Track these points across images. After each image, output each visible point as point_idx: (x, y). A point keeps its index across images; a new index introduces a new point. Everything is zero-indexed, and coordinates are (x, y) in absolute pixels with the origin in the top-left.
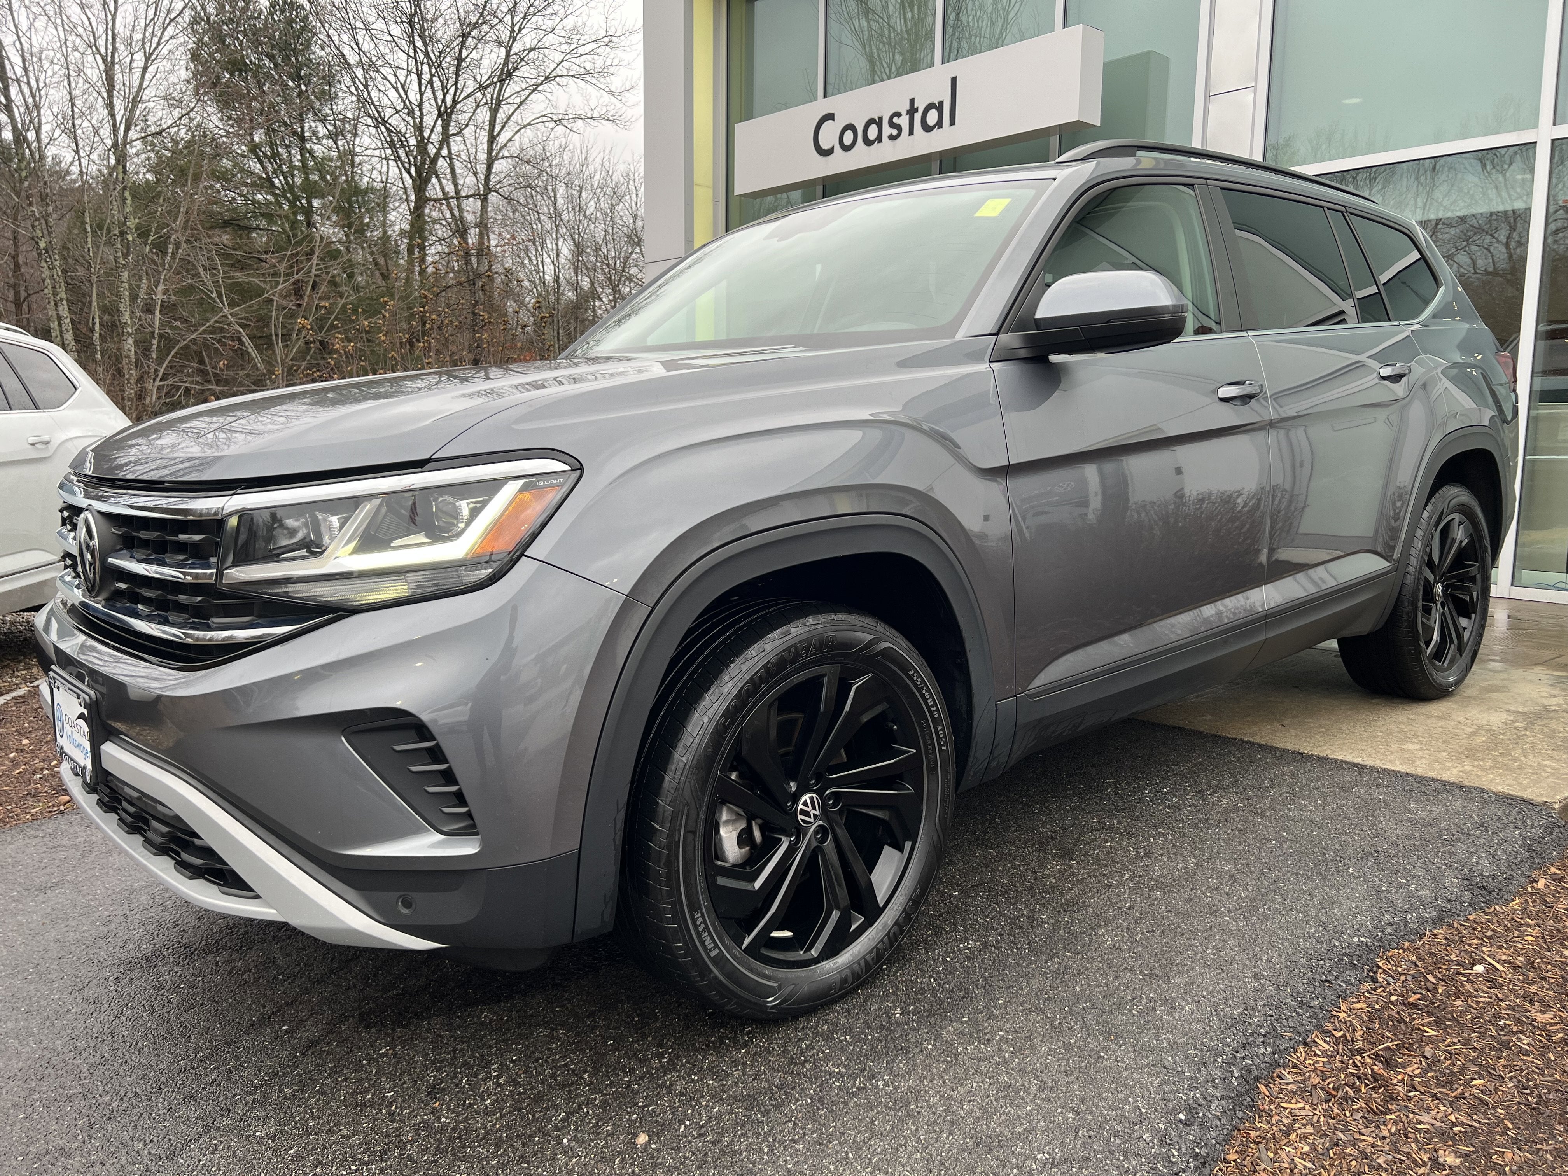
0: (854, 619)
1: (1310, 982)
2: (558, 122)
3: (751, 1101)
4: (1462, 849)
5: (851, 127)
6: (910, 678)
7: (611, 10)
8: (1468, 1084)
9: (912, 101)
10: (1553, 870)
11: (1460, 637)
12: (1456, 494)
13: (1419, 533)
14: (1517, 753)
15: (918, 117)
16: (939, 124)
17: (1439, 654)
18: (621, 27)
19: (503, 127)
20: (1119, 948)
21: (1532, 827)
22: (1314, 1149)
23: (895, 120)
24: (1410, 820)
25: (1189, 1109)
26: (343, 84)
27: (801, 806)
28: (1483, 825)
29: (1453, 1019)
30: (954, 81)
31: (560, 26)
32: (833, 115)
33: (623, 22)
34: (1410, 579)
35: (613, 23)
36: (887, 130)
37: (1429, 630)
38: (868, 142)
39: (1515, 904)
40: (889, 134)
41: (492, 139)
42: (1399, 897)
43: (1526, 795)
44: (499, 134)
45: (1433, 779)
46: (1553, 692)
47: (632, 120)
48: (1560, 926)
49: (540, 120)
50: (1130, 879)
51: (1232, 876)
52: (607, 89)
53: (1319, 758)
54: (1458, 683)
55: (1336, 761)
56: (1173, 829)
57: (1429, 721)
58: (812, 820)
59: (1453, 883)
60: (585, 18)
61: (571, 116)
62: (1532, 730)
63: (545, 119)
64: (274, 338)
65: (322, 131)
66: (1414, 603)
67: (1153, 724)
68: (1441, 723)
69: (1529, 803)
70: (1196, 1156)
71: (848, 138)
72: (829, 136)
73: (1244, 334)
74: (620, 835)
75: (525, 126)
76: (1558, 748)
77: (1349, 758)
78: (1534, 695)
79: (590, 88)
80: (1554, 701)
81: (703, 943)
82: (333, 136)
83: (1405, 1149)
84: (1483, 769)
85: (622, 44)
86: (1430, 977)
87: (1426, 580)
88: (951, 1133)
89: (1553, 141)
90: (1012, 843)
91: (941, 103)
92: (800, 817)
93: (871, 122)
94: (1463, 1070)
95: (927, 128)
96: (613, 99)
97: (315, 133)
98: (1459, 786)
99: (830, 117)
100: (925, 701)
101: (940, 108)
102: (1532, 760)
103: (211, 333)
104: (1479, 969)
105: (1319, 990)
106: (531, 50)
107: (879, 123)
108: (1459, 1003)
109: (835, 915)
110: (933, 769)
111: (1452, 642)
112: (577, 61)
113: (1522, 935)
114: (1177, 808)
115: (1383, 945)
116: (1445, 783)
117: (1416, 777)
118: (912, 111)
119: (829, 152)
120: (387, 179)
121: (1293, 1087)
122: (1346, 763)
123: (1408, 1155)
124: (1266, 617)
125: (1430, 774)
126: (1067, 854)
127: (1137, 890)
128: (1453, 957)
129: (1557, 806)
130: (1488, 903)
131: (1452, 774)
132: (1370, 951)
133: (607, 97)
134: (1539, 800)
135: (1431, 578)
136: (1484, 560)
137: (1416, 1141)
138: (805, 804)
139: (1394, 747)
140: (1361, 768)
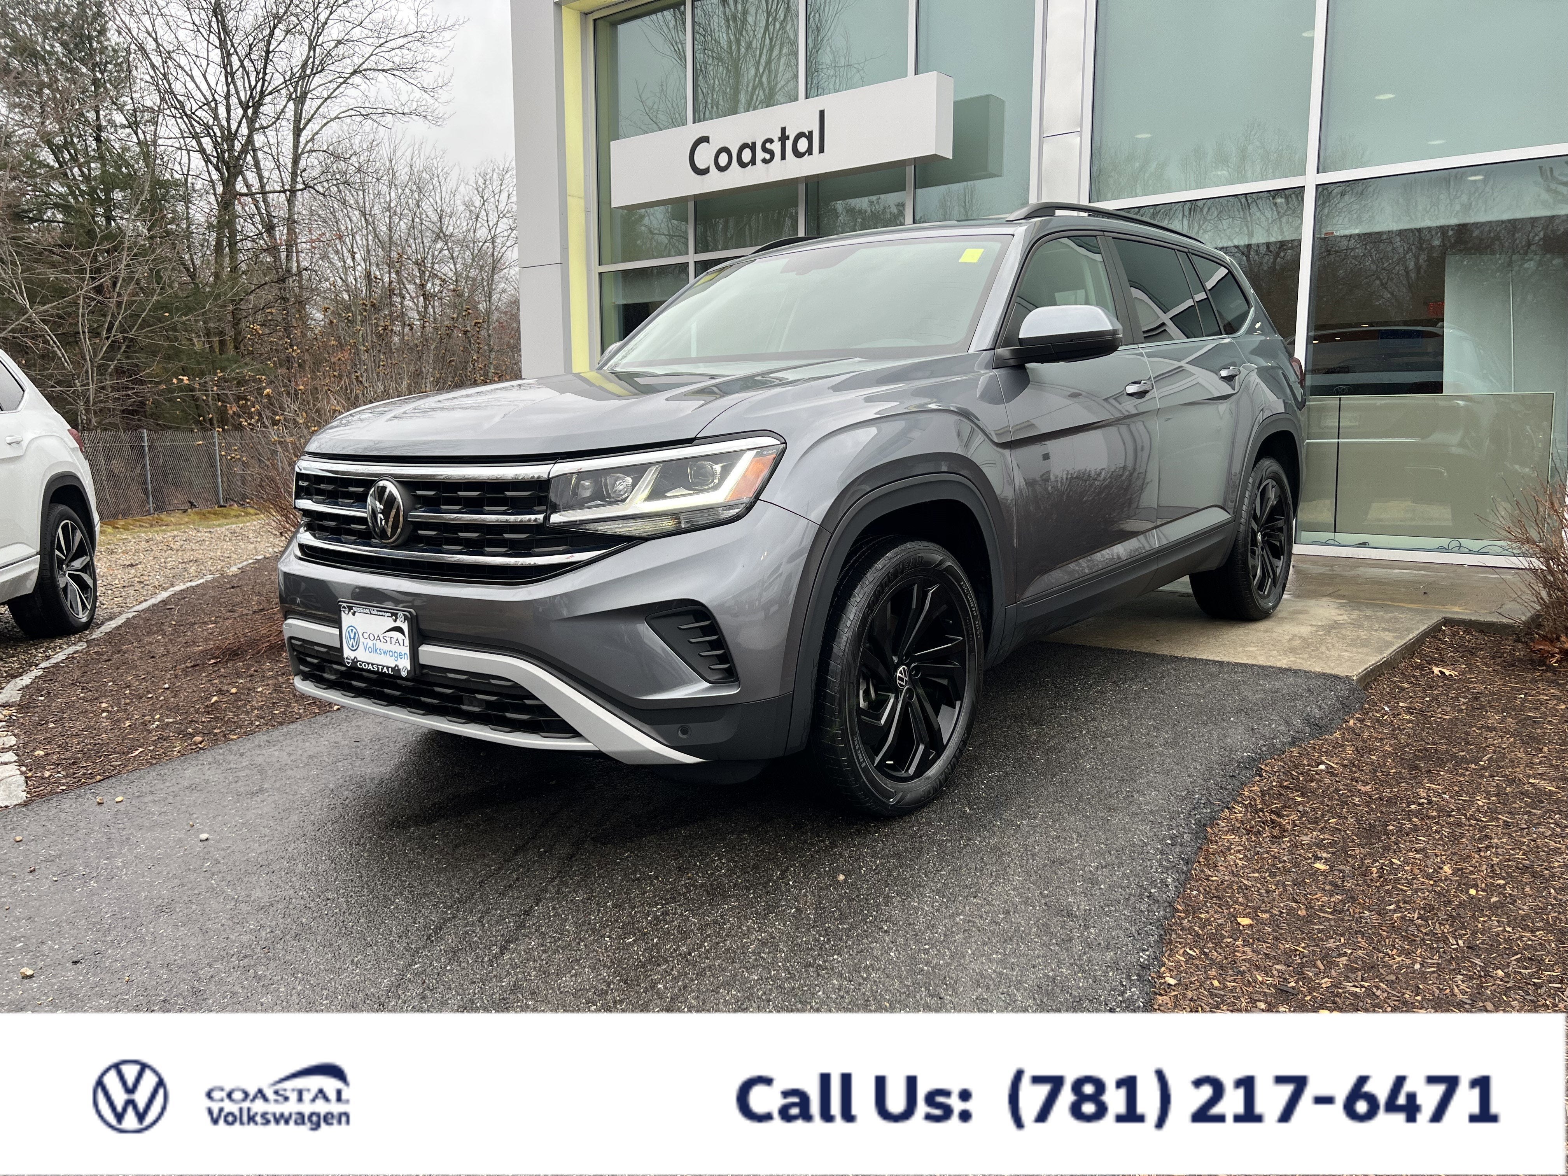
0: (932, 546)
1: (1224, 777)
2: (366, 116)
3: (899, 856)
4: (1299, 704)
5: (725, 150)
6: (961, 586)
7: (422, 5)
8: (1327, 822)
9: (783, 130)
10: (1357, 715)
11: (1274, 573)
12: (1270, 465)
13: (1247, 494)
14: (1323, 649)
15: (789, 144)
16: (810, 151)
17: (1261, 586)
18: (432, 23)
19: (309, 120)
20: (1097, 769)
21: (1341, 690)
22: (1246, 856)
23: (768, 145)
24: (1262, 690)
25: (1171, 838)
26: (142, 73)
27: (899, 674)
28: (1309, 690)
29: (1311, 792)
30: (822, 113)
31: (368, 20)
32: (708, 138)
33: (435, 18)
34: (1242, 528)
35: (424, 18)
36: (760, 155)
37: (1255, 568)
38: (743, 165)
39: (1337, 734)
40: (762, 158)
41: (297, 132)
42: (1266, 732)
43: (1334, 672)
44: (304, 128)
45: (1271, 667)
46: (1340, 612)
47: (446, 116)
48: (1366, 745)
49: (347, 114)
50: (1088, 733)
51: (1155, 727)
52: (419, 85)
53: (1190, 659)
54: (1275, 607)
55: (1202, 660)
56: (1104, 704)
57: (1259, 634)
58: (904, 684)
59: (1297, 722)
60: (394, 12)
61: (380, 111)
62: (1329, 636)
63: (353, 113)
64: (82, 337)
65: (119, 119)
66: (1246, 546)
67: (1063, 644)
68: (1267, 634)
69: (1337, 677)
70: (1183, 859)
71: (723, 159)
72: (704, 157)
73: (1135, 346)
74: (813, 685)
75: (332, 120)
76: (1349, 645)
77: (1211, 658)
78: (1327, 615)
79: (400, 84)
80: (1340, 618)
81: (858, 757)
82: (133, 125)
83: (1298, 852)
84: (1303, 659)
85: (435, 40)
86: (1293, 773)
87: (1252, 529)
88: (1033, 860)
89: (1317, 185)
90: (996, 719)
91: (811, 133)
92: (898, 681)
93: (744, 146)
94: (1323, 816)
95: (798, 154)
96: (426, 96)
97: (111, 122)
98: (1290, 670)
99: (705, 139)
100: (969, 603)
101: (809, 136)
102: (1334, 653)
103: (20, 332)
104: (1322, 767)
105: (1229, 781)
106: (339, 42)
107: (753, 148)
108: (1313, 784)
109: (922, 747)
110: (972, 651)
111: (1269, 576)
112: (386, 55)
113: (1344, 750)
114: (1102, 692)
115: (1262, 758)
116: (1279, 669)
117: (1260, 666)
118: (784, 138)
119: (706, 171)
120: (188, 171)
121: (1226, 829)
122: (1210, 661)
123: (1300, 855)
124: (1158, 552)
125: (1269, 664)
126: (1037, 723)
127: (1094, 737)
128: (1305, 762)
129: (1355, 678)
130: (1321, 734)
131: (1283, 662)
132: (1255, 760)
133: (418, 93)
134: (1343, 674)
135: (1256, 527)
136: (1288, 514)
137: (1303, 849)
138: (901, 673)
139: (1240, 649)
140: (1221, 663)
